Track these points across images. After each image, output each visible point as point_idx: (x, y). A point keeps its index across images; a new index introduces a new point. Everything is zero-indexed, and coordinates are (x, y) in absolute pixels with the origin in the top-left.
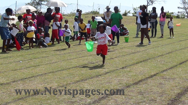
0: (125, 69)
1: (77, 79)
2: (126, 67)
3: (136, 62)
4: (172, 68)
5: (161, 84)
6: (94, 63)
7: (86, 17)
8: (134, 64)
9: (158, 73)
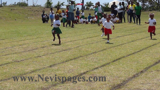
2: (54, 65)
4: (104, 65)
6: (18, 62)
7: (12, 10)
8: (64, 62)
9: (88, 71)
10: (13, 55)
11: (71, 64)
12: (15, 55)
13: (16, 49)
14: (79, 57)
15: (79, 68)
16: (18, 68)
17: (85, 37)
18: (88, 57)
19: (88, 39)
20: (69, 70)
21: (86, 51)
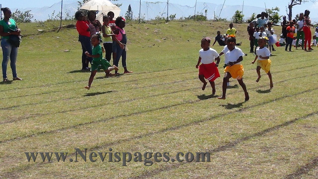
1: (161, 127)
3: (262, 101)
5: (300, 135)
6: (192, 103)
7: (183, 26)
8: (260, 104)
9: (297, 118)
10: (184, 93)
11: (271, 108)
12: (187, 93)
13: (188, 84)
14: (283, 98)
15: (284, 114)
16: (192, 112)
17: (293, 67)
18: (297, 98)
19: (298, 70)
20: (267, 116)
21: (295, 88)
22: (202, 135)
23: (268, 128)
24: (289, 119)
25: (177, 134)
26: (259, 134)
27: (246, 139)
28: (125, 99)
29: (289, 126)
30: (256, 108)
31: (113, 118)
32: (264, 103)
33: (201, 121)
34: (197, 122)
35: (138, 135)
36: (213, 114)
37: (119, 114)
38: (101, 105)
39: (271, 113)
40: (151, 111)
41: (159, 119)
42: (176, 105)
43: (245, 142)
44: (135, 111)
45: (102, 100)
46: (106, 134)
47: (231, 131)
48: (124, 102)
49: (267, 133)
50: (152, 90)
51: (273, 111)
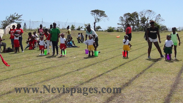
0: (79, 71)
1: (42, 79)
2: (80, 69)
3: (87, 65)
4: (114, 69)
5: (106, 81)
6: (55, 67)
8: (86, 67)
9: (104, 73)
10: (51, 63)
15: (97, 71)
18: (102, 63)
22: (61, 83)
23: (91, 78)
24: (100, 74)
25: (49, 83)
26: (88, 82)
27: (82, 84)
28: (24, 66)
29: (101, 77)
30: (84, 69)
31: (18, 76)
32: (88, 66)
33: (60, 76)
34: (58, 77)
35: (30, 85)
36: (65, 72)
37: (21, 74)
38: (12, 70)
39: (92, 71)
40: (36, 72)
41: (41, 76)
42: (48, 68)
43: (81, 86)
44: (29, 72)
45: (13, 67)
46: (15, 84)
47: (75, 80)
48: (23, 68)
49: (91, 81)
50: (37, 62)
51: (92, 70)
